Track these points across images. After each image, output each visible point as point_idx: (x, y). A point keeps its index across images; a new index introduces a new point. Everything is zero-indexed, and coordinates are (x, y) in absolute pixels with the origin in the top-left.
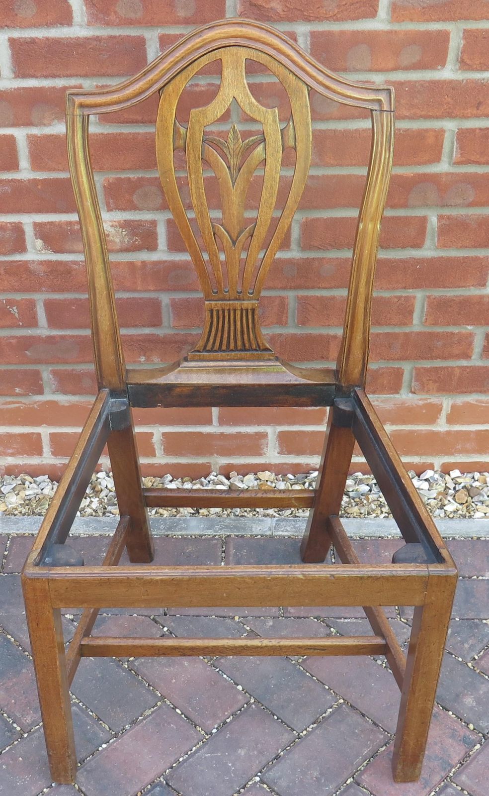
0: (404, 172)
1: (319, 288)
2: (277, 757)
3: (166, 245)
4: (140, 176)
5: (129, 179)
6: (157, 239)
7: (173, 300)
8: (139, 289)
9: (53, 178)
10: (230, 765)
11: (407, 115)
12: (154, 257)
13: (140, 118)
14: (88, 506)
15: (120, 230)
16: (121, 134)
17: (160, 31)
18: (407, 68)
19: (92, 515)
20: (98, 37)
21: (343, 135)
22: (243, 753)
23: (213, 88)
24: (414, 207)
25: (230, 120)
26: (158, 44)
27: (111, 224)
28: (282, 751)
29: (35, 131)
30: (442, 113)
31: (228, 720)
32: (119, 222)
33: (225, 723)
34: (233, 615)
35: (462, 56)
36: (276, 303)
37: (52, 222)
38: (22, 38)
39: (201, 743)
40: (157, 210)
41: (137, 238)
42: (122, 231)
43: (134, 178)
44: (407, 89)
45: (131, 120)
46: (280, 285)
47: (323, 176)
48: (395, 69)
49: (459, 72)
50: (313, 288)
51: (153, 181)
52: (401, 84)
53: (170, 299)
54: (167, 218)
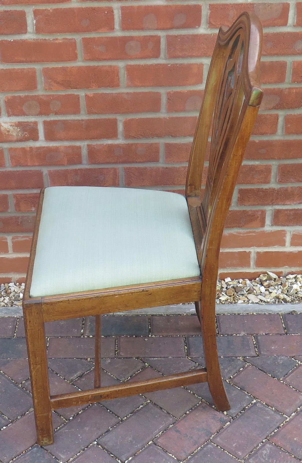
0: (181, 90)
1: (136, 162)
2: (108, 431)
3: (44, 137)
4: (26, 94)
5: (20, 96)
6: (38, 133)
7: (50, 171)
8: (29, 164)
10: (79, 435)
11: (181, 55)
12: (37, 144)
13: (24, 60)
14: (2, 301)
15: (16, 128)
16: (14, 69)
17: (34, 8)
18: (178, 28)
19: (4, 306)
21: (144, 68)
22: (87, 429)
23: (67, 41)
24: (189, 111)
25: (78, 60)
26: (33, 15)
27: (10, 124)
28: (111, 428)
30: (201, 54)
31: (80, 413)
32: (15, 123)
33: (78, 414)
34: (87, 358)
35: (210, 20)
36: (112, 172)
39: (63, 425)
40: (38, 115)
41: (26, 133)
42: (17, 129)
43: (23, 96)
44: (179, 40)
45: (19, 61)
46: (113, 161)
47: (134, 93)
48: (171, 28)
49: (209, 29)
50: (133, 162)
51: (34, 98)
52: (176, 37)
53: (48, 170)
54: (43, 120)
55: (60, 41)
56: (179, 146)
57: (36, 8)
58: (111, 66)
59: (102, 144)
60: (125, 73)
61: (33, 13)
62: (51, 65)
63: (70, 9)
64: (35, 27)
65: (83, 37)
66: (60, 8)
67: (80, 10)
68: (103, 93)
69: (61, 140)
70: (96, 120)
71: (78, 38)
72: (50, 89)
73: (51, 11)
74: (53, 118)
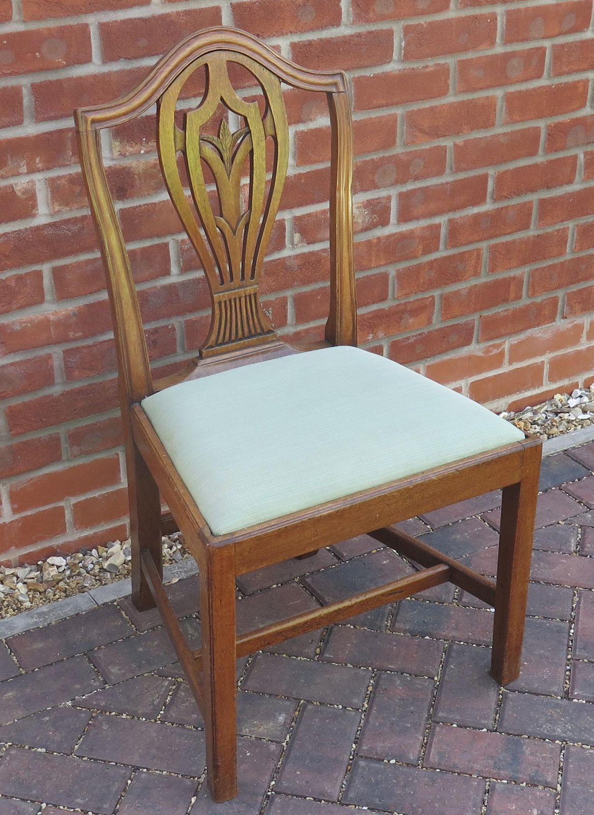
1: (505, 234)
3: (396, 218)
4: (381, 156)
5: (373, 160)
6: (390, 214)
7: (398, 271)
8: (373, 265)
9: (315, 170)
11: (567, 70)
12: (388, 231)
13: (384, 102)
16: (370, 119)
18: (565, 33)
20: (359, 33)
21: (526, 94)
23: (439, 67)
25: (448, 94)
27: (357, 205)
29: (302, 127)
32: (363, 203)
36: (474, 256)
37: (310, 214)
38: (301, 42)
40: (392, 186)
41: (375, 216)
42: (365, 211)
43: (377, 158)
44: (566, 50)
45: (378, 105)
46: (477, 238)
47: (512, 132)
50: (500, 235)
51: (389, 159)
52: (563, 46)
53: (396, 270)
54: (398, 192)
55: (432, 69)
56: (555, 200)
57: (406, 24)
58: (487, 97)
59: (467, 216)
60: (503, 105)
61: (402, 31)
62: (415, 107)
63: (448, 20)
64: (403, 52)
65: (458, 59)
66: (436, 20)
67: (459, 19)
68: (476, 138)
69: (417, 218)
70: (464, 180)
71: (451, 61)
72: (413, 143)
73: (425, 26)
74: (410, 186)
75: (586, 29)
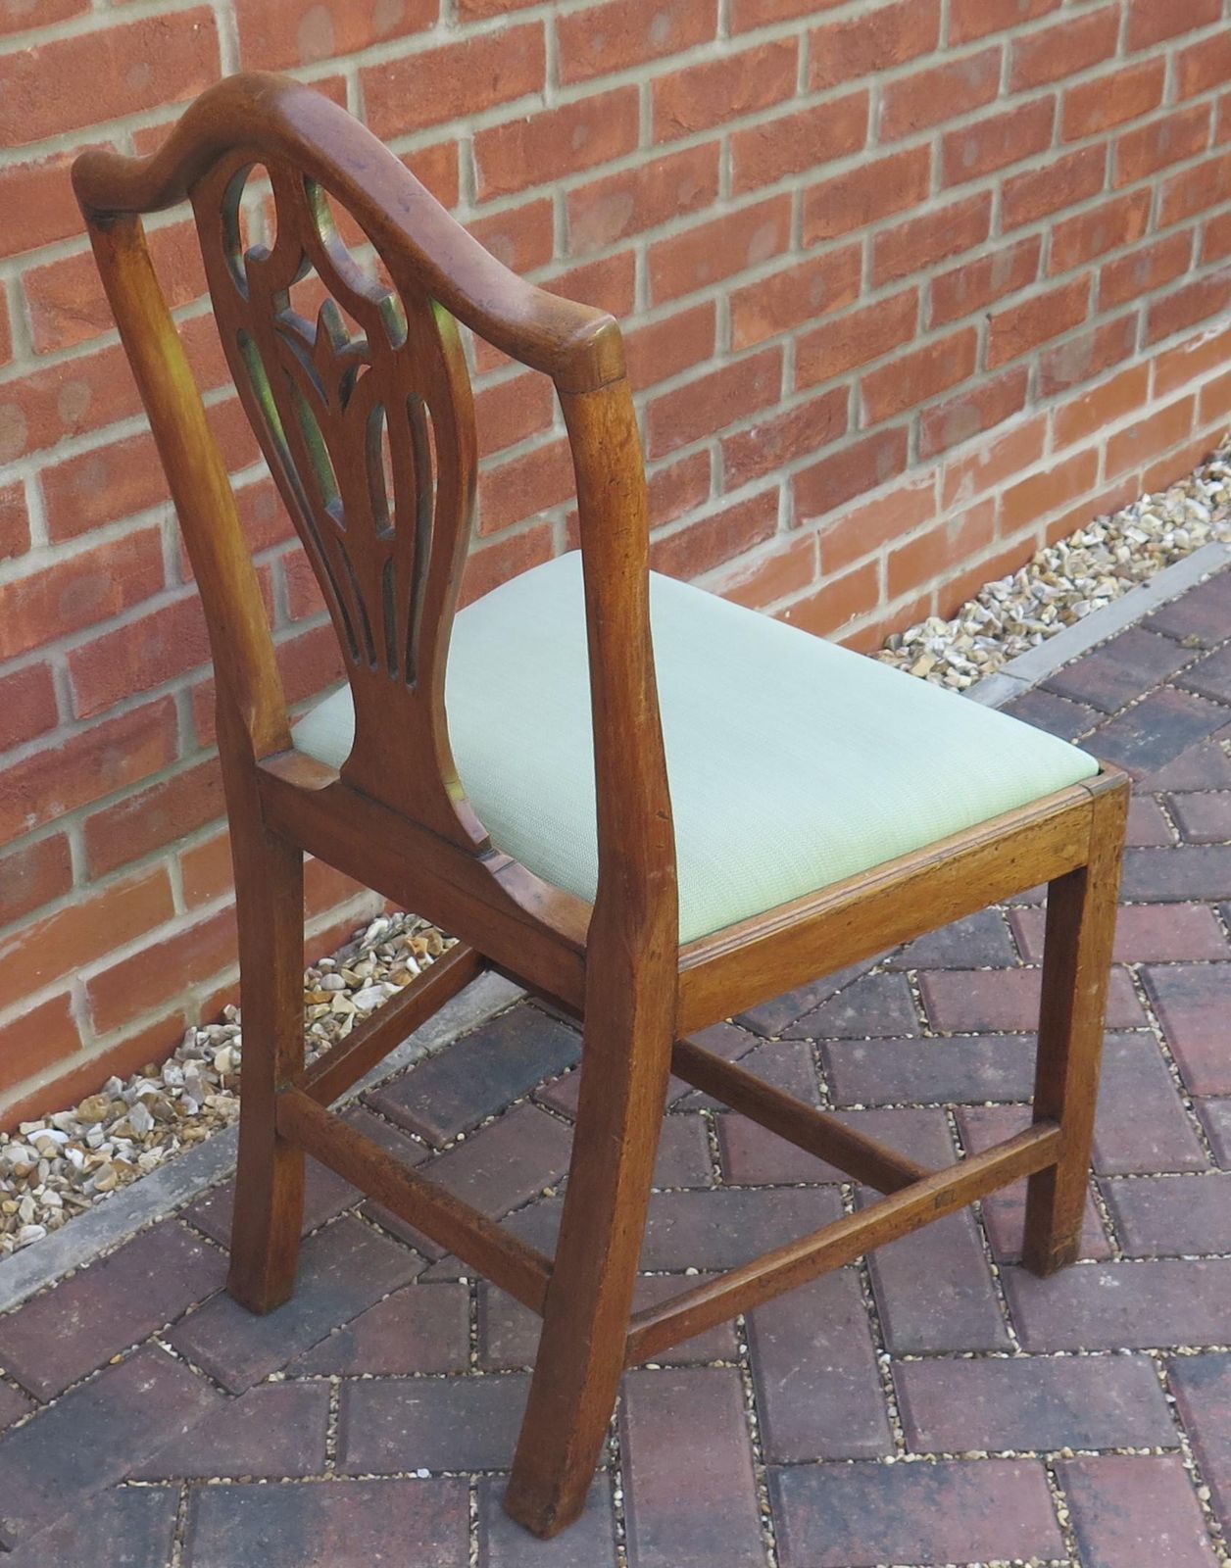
3: (45, 531)
6: (28, 524)
7: (73, 655)
11: (402, 126)
12: (26, 568)
18: (385, 39)
22: (825, 1342)
30: (449, 110)
33: (742, 1329)
39: (747, 1379)
40: (20, 457)
44: (393, 78)
48: (370, 43)
49: (459, 27)
51: (6, 393)
52: (383, 69)
53: (67, 654)
54: (39, 469)
55: (72, 161)
60: (262, 224)
62: (45, 258)
63: (91, 35)
65: (135, 129)
66: (62, 38)
67: (122, 33)
69: (98, 523)
71: (120, 136)
72: (55, 345)
73: (36, 56)
74: (66, 451)
75: (431, 25)
